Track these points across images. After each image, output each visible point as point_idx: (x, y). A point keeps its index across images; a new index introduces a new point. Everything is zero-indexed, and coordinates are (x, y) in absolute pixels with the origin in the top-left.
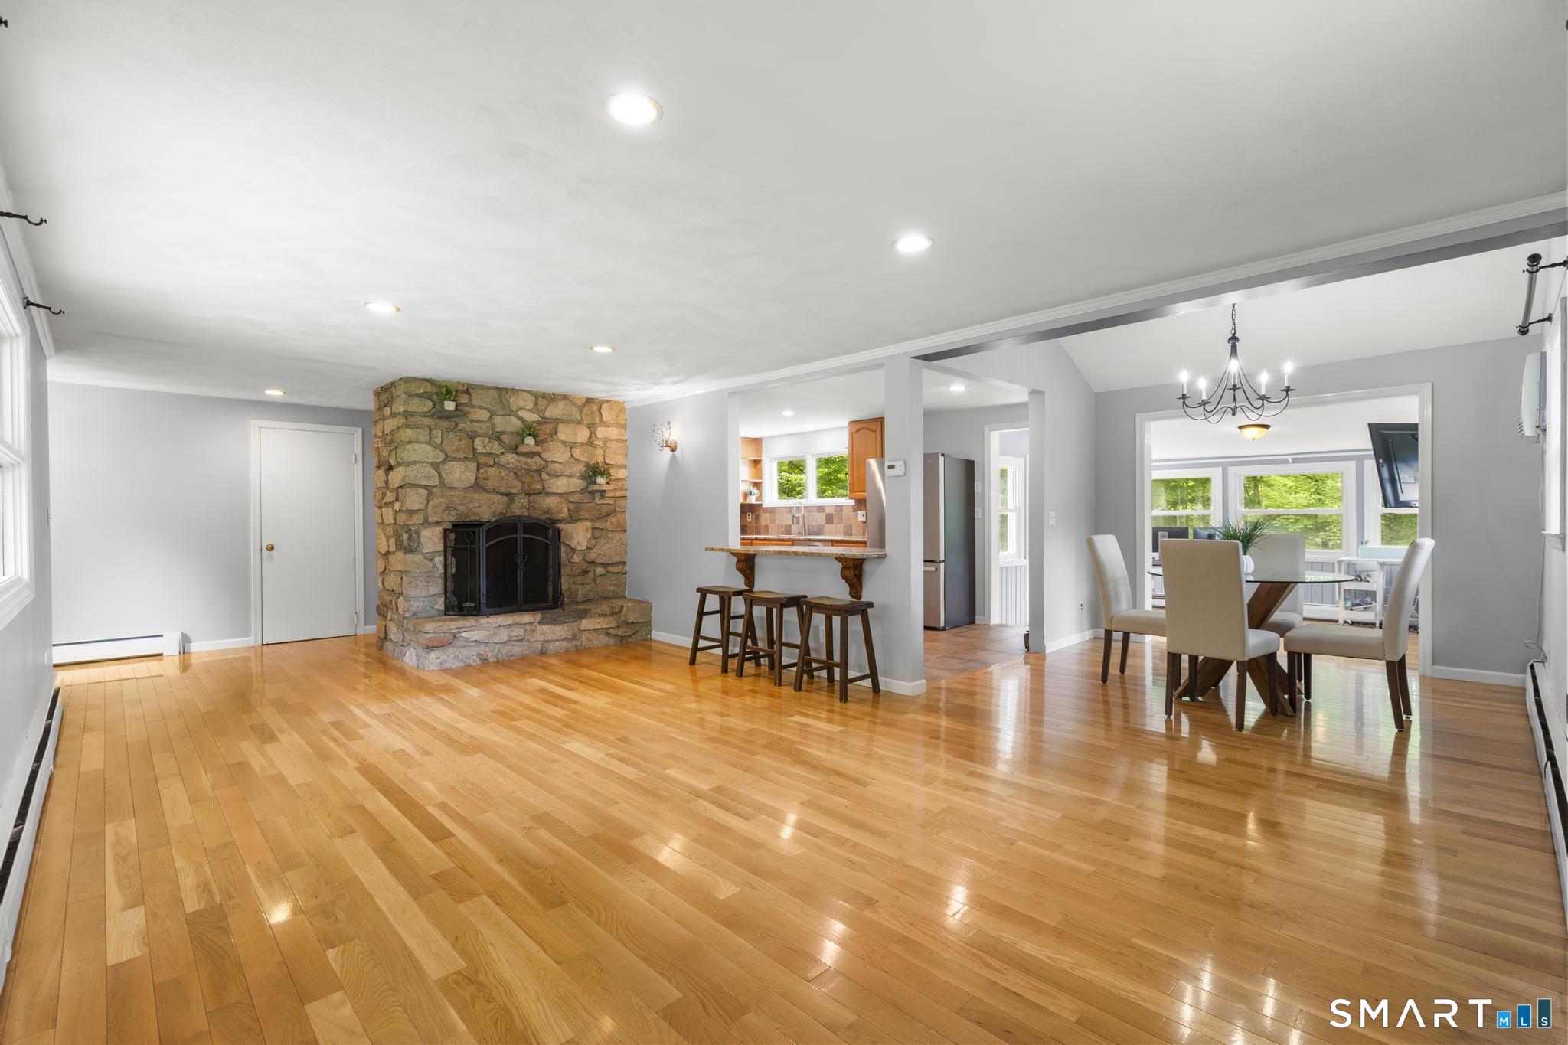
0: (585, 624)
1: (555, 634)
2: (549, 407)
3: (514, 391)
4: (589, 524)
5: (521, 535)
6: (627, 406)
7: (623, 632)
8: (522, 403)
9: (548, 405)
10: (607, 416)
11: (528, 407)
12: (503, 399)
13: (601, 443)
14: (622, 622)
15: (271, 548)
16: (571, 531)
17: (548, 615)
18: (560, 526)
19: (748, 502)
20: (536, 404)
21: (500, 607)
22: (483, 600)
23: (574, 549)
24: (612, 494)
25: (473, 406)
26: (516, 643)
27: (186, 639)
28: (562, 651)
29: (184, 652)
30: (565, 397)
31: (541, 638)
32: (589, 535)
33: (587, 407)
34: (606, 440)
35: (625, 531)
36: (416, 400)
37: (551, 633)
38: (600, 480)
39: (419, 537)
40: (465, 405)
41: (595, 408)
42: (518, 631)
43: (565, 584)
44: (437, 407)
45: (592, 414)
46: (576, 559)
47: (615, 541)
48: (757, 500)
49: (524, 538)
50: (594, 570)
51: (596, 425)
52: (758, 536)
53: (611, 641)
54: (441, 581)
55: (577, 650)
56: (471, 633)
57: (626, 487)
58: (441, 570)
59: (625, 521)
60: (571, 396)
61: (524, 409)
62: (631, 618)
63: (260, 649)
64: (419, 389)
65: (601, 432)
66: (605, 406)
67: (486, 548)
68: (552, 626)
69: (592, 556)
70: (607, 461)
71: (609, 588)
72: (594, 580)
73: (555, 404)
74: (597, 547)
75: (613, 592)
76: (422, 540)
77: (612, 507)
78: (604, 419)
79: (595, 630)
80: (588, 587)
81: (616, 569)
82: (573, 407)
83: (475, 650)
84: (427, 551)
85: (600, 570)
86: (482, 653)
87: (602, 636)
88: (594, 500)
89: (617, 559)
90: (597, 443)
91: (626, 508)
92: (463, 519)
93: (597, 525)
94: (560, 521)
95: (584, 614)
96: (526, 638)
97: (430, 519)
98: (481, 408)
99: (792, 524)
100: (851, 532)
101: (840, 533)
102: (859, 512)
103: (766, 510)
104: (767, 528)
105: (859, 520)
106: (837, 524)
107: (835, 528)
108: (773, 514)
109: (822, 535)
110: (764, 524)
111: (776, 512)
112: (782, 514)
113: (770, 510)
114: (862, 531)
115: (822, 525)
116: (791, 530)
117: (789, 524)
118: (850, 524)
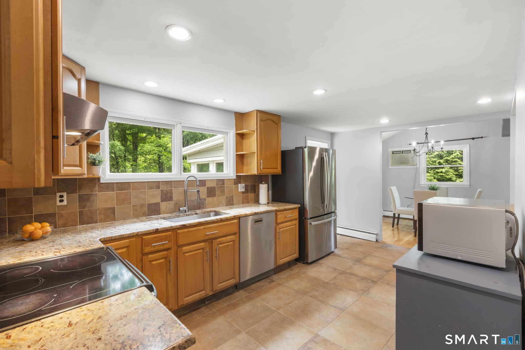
99: (161, 201)
100: (232, 203)
101: (222, 204)
102: (239, 184)
103: (109, 186)
104: (109, 212)
105: (239, 191)
106: (219, 196)
107: (217, 201)
108: (123, 191)
109: (203, 208)
110: (104, 207)
111: (130, 189)
112: (142, 191)
113: (117, 187)
114: (241, 201)
115: (203, 199)
116: (158, 209)
117: (156, 202)
118: (231, 195)
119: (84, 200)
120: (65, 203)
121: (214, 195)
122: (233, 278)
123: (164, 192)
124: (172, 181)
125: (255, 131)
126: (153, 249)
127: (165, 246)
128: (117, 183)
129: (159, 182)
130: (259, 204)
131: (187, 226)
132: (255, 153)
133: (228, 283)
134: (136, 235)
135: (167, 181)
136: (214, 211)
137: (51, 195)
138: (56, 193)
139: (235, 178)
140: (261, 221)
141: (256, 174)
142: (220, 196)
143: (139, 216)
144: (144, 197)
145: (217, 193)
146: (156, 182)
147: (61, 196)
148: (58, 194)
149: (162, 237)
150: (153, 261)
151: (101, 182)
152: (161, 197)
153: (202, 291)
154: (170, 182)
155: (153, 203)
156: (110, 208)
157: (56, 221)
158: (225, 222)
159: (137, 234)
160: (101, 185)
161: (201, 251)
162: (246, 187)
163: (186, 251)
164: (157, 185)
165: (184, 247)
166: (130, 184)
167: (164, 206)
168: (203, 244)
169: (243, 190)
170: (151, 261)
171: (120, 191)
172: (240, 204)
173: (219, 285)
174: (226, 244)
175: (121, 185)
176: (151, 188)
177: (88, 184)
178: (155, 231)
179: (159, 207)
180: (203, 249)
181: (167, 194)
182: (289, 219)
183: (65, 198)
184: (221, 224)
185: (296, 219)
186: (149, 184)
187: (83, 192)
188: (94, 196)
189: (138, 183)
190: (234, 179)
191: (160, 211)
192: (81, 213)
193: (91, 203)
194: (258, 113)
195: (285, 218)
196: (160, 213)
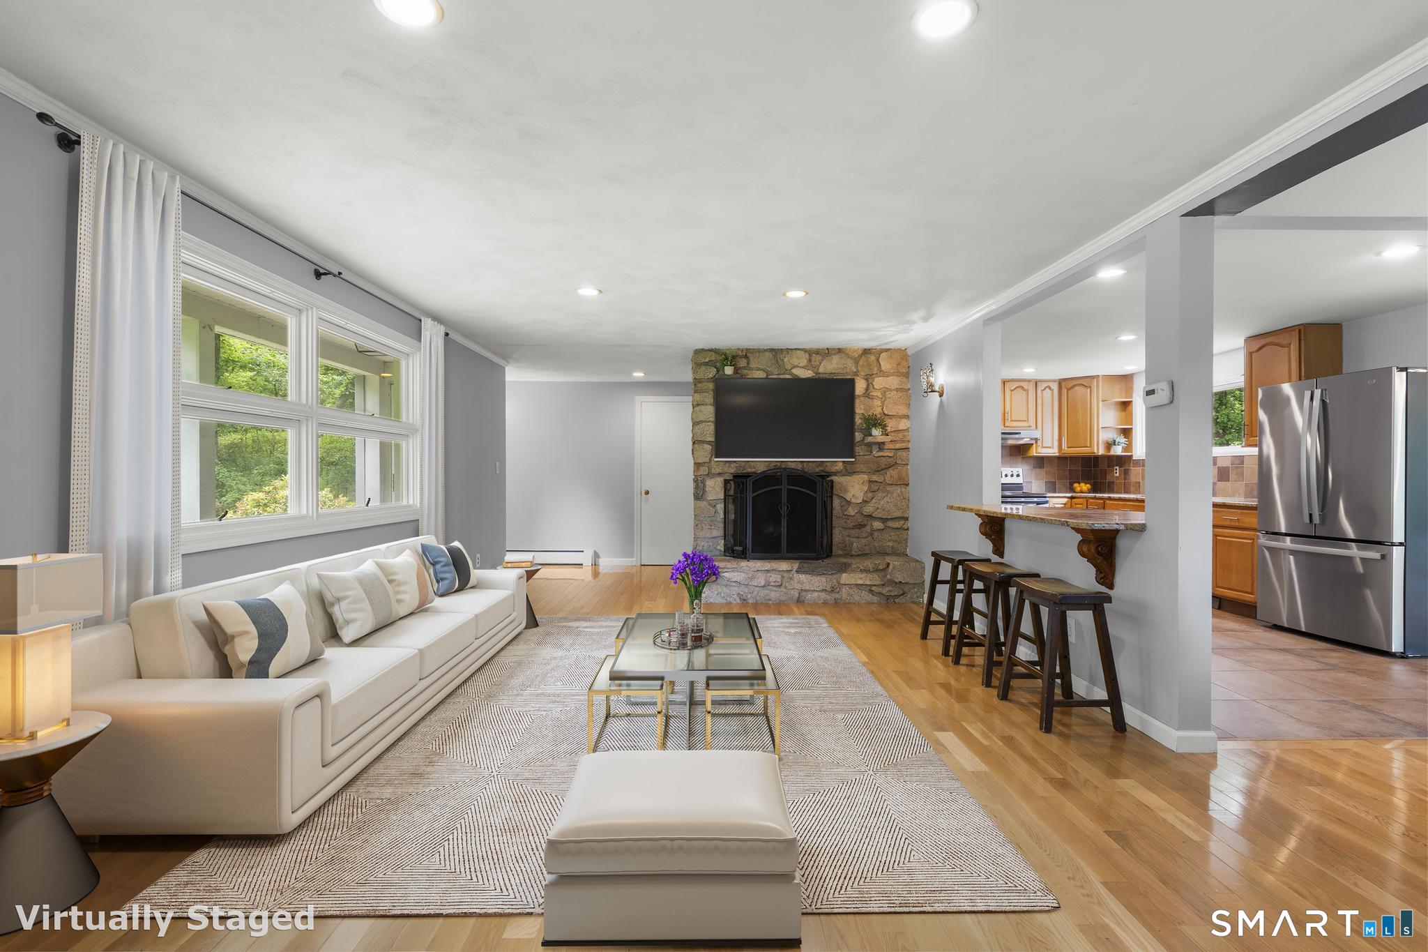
0: (845, 578)
1: (813, 585)
2: (824, 362)
3: (789, 350)
4: (865, 477)
5: (784, 487)
6: (909, 352)
7: (889, 591)
8: (795, 361)
9: (822, 360)
10: (885, 365)
11: (801, 365)
12: (779, 360)
13: (879, 394)
14: (889, 580)
15: (647, 493)
16: (845, 483)
17: (806, 565)
18: (834, 478)
19: (1112, 453)
20: (810, 360)
21: (765, 553)
22: (749, 545)
23: (850, 502)
24: (891, 446)
25: (751, 369)
26: (774, 589)
27: (596, 555)
28: (820, 602)
29: (595, 565)
30: (840, 351)
31: (798, 586)
32: (866, 489)
33: (863, 358)
34: (885, 391)
35: (908, 485)
36: (703, 368)
37: (811, 583)
38: (876, 432)
39: (704, 486)
40: (744, 368)
41: (872, 358)
42: (775, 578)
43: (838, 535)
44: (720, 372)
45: (869, 364)
46: (852, 511)
47: (894, 495)
48: (1125, 449)
49: (788, 489)
50: (872, 524)
51: (874, 376)
52: (1112, 495)
53: (875, 599)
54: (722, 525)
55: (836, 603)
56: (732, 574)
57: (909, 438)
58: (722, 516)
59: (908, 475)
60: (846, 349)
61: (797, 366)
62: (899, 577)
63: (639, 568)
64: (706, 358)
65: (879, 382)
66: (883, 355)
67: (753, 497)
68: (809, 577)
69: (868, 509)
70: (886, 413)
71: (888, 544)
72: (871, 534)
73: (829, 358)
74: (874, 501)
75: (893, 547)
76: (707, 489)
77: (892, 459)
78: (883, 369)
79: (857, 585)
80: (864, 541)
81: (896, 525)
82: (849, 360)
83: (735, 590)
84: (711, 498)
85: (877, 525)
86: (742, 593)
87: (864, 592)
88: (871, 452)
89: (898, 514)
90: (874, 394)
91: (908, 460)
92: (741, 471)
93: (875, 478)
94: (835, 474)
95: (844, 568)
96: (784, 585)
97: (713, 471)
98: (758, 369)
120: (1118, 475)
148: (1115, 468)
151: (1133, 458)
183: (1118, 471)
187: (1123, 466)
188: (1130, 471)
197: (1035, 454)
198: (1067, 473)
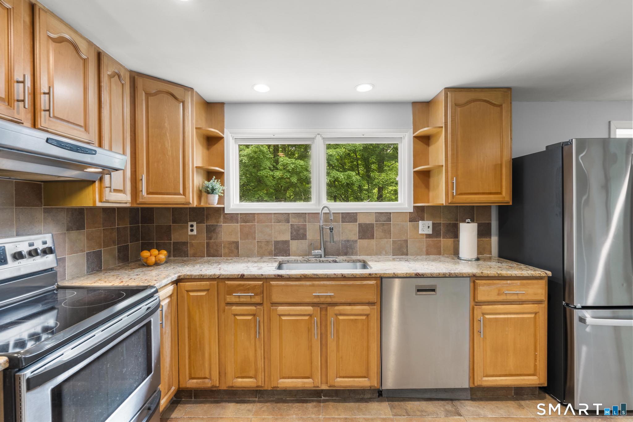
99: (291, 239)
100: (405, 251)
101: (385, 252)
102: (420, 221)
103: (233, 218)
104: (233, 246)
105: (420, 233)
106: (380, 239)
107: (376, 245)
108: (247, 224)
109: (352, 254)
110: (229, 240)
111: (255, 221)
112: (267, 225)
113: (241, 218)
114: (424, 249)
115: (353, 240)
116: (287, 249)
117: (284, 239)
118: (404, 238)
119: (211, 231)
120: (195, 233)
121: (372, 237)
122: (365, 377)
123: (295, 227)
124: (306, 213)
125: (442, 127)
126: (237, 300)
127: (252, 299)
128: (241, 214)
129: (289, 214)
130: (459, 258)
131: (284, 277)
132: (442, 166)
133: (354, 381)
134: (217, 278)
135: (299, 213)
136: (363, 260)
137: (185, 224)
138: (188, 222)
139: (412, 211)
140: (433, 290)
141: (444, 205)
142: (382, 238)
143: (264, 255)
144: (270, 232)
145: (377, 233)
146: (285, 214)
147: (192, 226)
148: (190, 224)
149: (248, 287)
150: (237, 315)
151: (226, 212)
152: (291, 233)
153: (308, 378)
154: (303, 214)
155: (281, 241)
156: (234, 242)
157: (188, 250)
158: (353, 282)
159: (219, 277)
160: (226, 216)
161: (307, 318)
162: (435, 227)
163: (283, 313)
164: (286, 218)
165: (281, 306)
166: (255, 215)
167: (294, 245)
168: (310, 308)
169: (430, 231)
170: (235, 315)
171: (244, 223)
172: (421, 255)
173: (339, 379)
174: (352, 317)
175: (245, 216)
176: (279, 221)
177: (214, 214)
178: (239, 276)
179: (289, 246)
180: (310, 315)
181: (299, 231)
182: (515, 298)
183: (195, 228)
184: (343, 283)
185: (539, 302)
186: (276, 217)
187: (210, 223)
188: (219, 227)
189: (263, 215)
190: (410, 213)
191: (289, 252)
192: (208, 244)
193: (217, 235)
194: (448, 93)
195: (499, 294)
196: (289, 254)
197: (99, 204)
198: (115, 234)
